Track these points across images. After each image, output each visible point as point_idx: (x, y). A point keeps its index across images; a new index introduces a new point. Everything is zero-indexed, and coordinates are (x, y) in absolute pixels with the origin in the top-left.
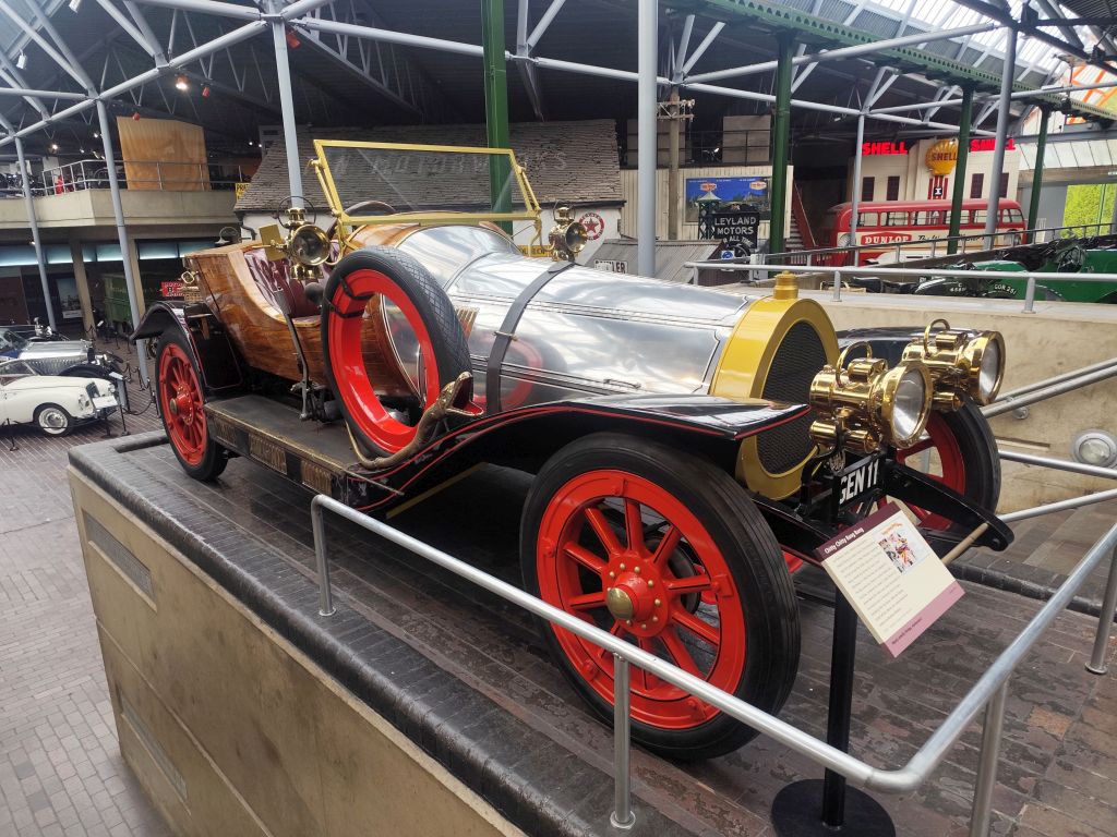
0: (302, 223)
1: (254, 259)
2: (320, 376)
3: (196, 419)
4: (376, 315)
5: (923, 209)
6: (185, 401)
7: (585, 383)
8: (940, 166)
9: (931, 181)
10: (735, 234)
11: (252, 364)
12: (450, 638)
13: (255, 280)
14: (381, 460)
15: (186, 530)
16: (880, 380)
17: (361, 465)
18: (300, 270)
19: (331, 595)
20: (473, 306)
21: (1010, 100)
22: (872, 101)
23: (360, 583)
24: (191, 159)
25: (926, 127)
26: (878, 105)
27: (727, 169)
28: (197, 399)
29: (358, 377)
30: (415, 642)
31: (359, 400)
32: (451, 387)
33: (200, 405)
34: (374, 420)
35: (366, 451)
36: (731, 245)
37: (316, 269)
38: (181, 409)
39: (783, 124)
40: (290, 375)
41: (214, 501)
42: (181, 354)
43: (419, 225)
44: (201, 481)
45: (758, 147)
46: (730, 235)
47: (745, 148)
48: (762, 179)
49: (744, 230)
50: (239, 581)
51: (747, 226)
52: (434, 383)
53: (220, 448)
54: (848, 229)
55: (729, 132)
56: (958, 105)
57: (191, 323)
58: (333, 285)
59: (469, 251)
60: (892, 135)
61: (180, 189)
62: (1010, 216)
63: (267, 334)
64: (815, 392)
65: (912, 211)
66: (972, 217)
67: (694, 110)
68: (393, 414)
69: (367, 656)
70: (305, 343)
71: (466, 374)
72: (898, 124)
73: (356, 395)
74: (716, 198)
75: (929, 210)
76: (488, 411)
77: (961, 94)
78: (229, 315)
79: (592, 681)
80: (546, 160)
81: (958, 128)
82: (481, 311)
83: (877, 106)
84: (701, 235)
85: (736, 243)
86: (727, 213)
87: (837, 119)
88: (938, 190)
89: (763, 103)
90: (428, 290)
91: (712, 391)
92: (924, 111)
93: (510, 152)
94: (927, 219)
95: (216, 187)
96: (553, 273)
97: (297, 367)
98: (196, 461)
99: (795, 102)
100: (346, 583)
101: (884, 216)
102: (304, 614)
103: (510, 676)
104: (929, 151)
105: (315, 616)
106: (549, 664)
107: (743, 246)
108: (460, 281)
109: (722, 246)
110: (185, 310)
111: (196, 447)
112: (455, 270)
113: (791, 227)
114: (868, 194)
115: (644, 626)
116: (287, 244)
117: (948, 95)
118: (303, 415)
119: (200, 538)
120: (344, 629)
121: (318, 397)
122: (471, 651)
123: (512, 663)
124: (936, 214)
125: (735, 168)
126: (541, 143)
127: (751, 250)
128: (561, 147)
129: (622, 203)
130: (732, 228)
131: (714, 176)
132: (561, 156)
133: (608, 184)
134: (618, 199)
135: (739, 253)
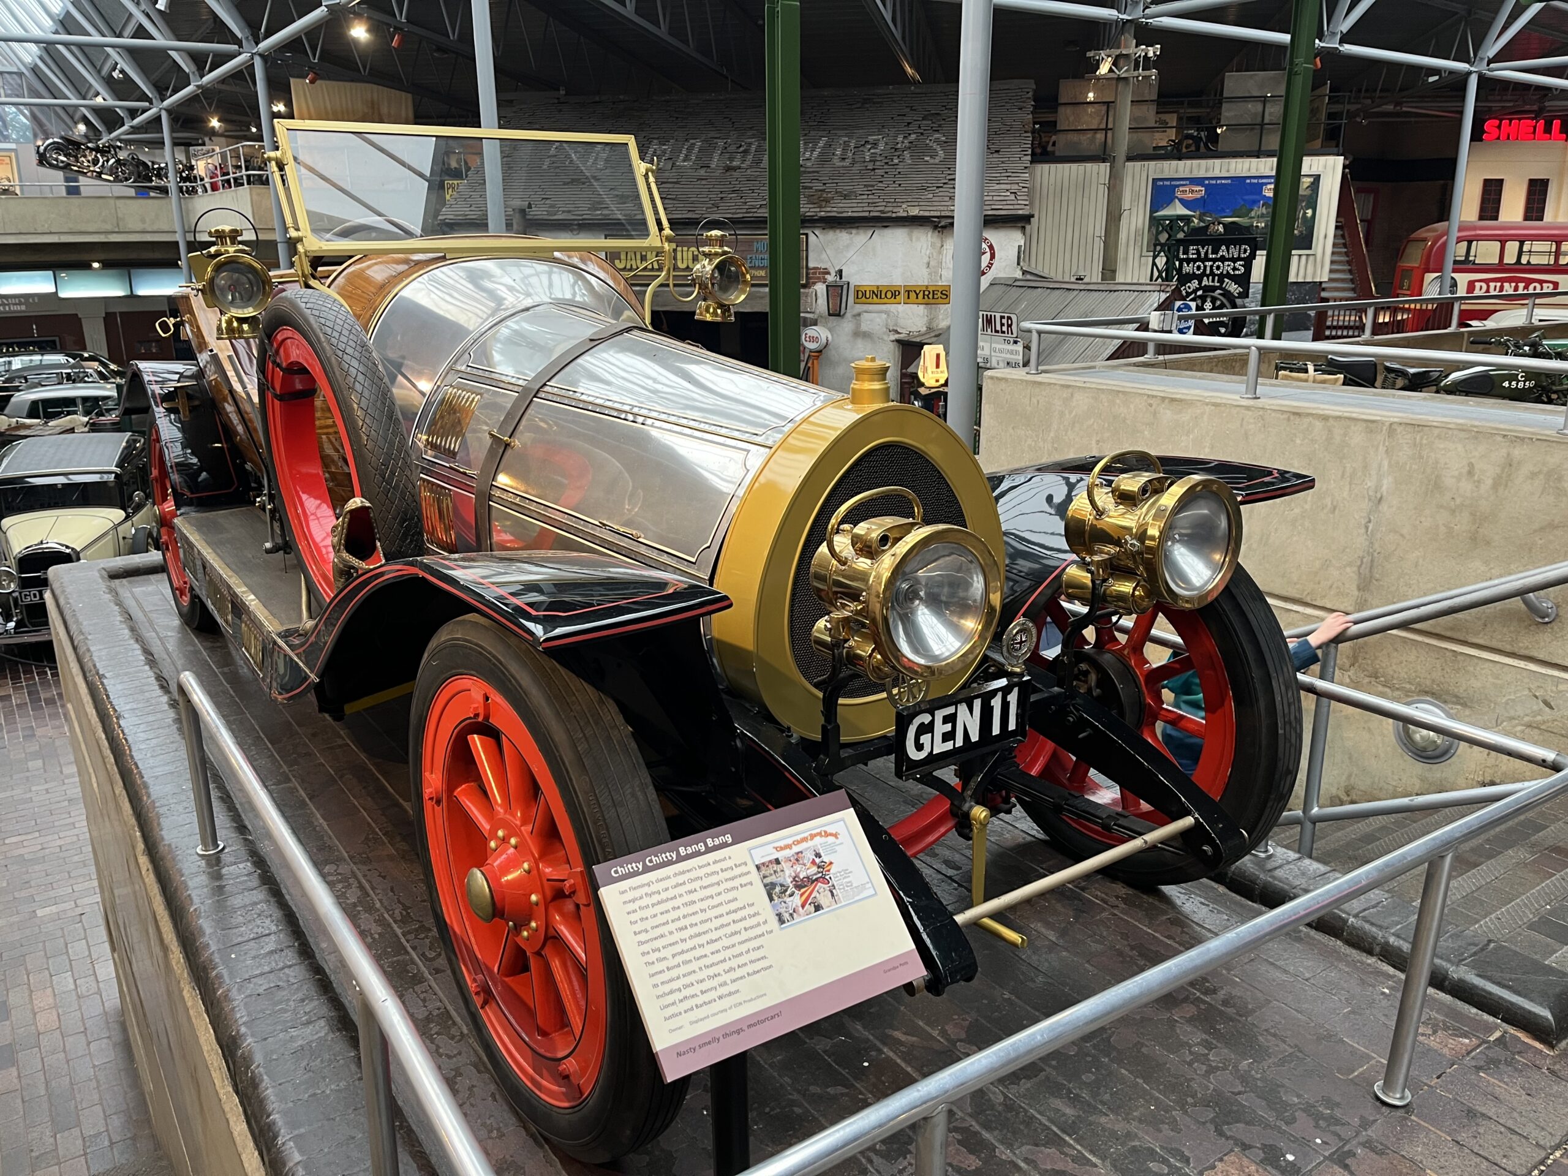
10: (1212, 273)
17: (298, 629)
18: (230, 322)
22: (1493, 47)
27: (1225, 161)
37: (254, 322)
39: (1300, 86)
46: (1204, 274)
47: (1260, 127)
49: (1227, 267)
51: (1234, 260)
55: (1233, 99)
67: (1160, 63)
74: (1186, 212)
80: (912, 147)
84: (1156, 274)
85: (1214, 289)
86: (1201, 237)
87: (1432, 79)
93: (630, 140)
98: (186, 600)
101: (1512, 247)
107: (1227, 294)
109: (1176, 296)
113: (1335, 262)
114: (1490, 207)
115: (525, 934)
118: (268, 545)
125: (1240, 160)
126: (907, 119)
127: (1239, 301)
128: (940, 126)
129: (1027, 219)
130: (1209, 264)
131: (1202, 174)
132: (937, 141)
133: (1008, 187)
134: (1020, 212)
135: (1218, 303)
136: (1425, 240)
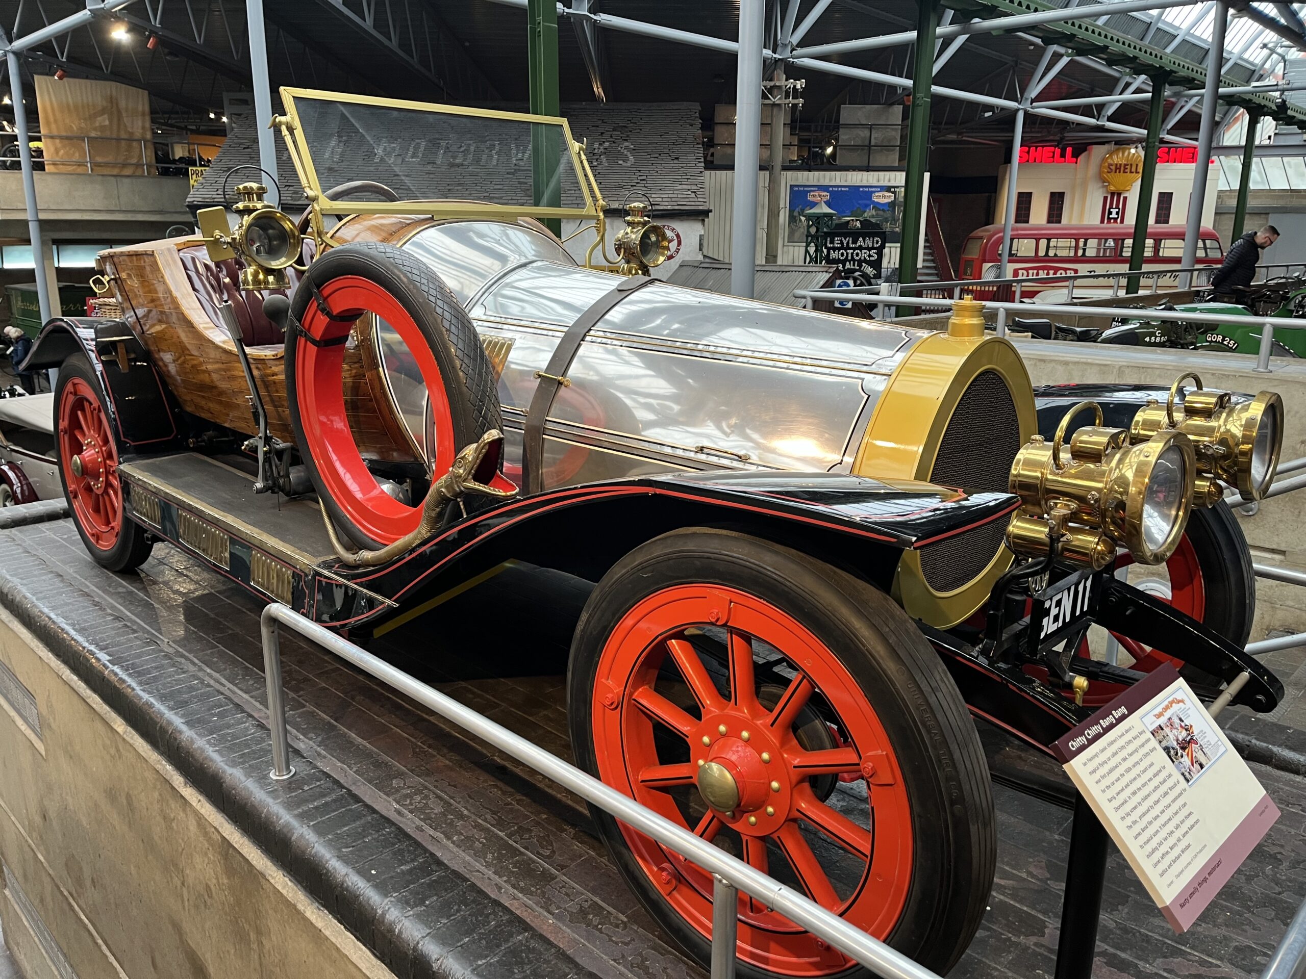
0: (259, 205)
1: (193, 259)
2: (284, 430)
3: (109, 485)
4: (366, 345)
5: (1093, 236)
6: (94, 461)
7: (668, 450)
8: (1118, 180)
9: (1105, 198)
10: (854, 260)
11: (189, 409)
12: (461, 817)
13: (194, 289)
14: (367, 555)
15: (86, 644)
16: (1121, 461)
17: (339, 560)
18: (256, 275)
19: (288, 745)
20: (509, 335)
21: (1217, 97)
22: (1035, 90)
23: (333, 728)
24: (131, 134)
25: (1102, 129)
26: (1042, 97)
27: (844, 173)
28: (110, 456)
29: (340, 431)
30: (410, 822)
31: (338, 465)
32: (470, 451)
33: (113, 464)
34: (359, 495)
35: (346, 538)
36: (849, 273)
37: (279, 274)
38: (86, 471)
39: (921, 117)
40: (241, 426)
41: (131, 603)
42: (87, 392)
43: (432, 219)
44: (115, 572)
45: (886, 147)
46: (846, 259)
47: (868, 148)
48: (888, 189)
49: (865, 254)
50: (156, 723)
51: (869, 249)
52: (447, 443)
53: (140, 530)
54: (996, 258)
55: (847, 126)
56: (1143, 102)
57: (103, 349)
58: (305, 297)
59: (503, 259)
60: (1057, 138)
61: (115, 173)
62: (1205, 248)
63: (210, 367)
64: (1019, 475)
65: (1080, 236)
66: (1156, 249)
67: (804, 94)
68: (387, 487)
69: (336, 844)
70: (262, 384)
71: (492, 434)
72: (1066, 123)
73: (334, 457)
74: (828, 210)
75: (1102, 237)
76: (525, 490)
77: (1150, 89)
78: (159, 338)
79: (669, 894)
80: (606, 152)
81: (1146, 132)
82: (517, 344)
83: (1038, 98)
84: (808, 259)
85: (855, 271)
86: (843, 230)
87: (987, 114)
88: (1114, 211)
89: (893, 88)
90: (441, 308)
91: (856, 472)
92: (1101, 107)
93: (564, 122)
94: (1099, 250)
95: (165, 173)
96: (623, 292)
97: (250, 416)
98: (108, 545)
99: (935, 89)
100: (312, 726)
101: (1043, 243)
102: (248, 775)
103: (547, 878)
104: (1104, 160)
105: (263, 779)
106: (604, 860)
107: (865, 275)
108: (489, 300)
109: (837, 275)
110: (96, 332)
111: (108, 523)
112: (481, 284)
113: (925, 254)
114: (1023, 213)
115: (753, 819)
116: (237, 236)
117: (1132, 88)
118: (259, 485)
119: (104, 657)
120: (306, 801)
121: (280, 459)
122: (490, 836)
123: (549, 857)
124: (1111, 243)
125: (855, 173)
126: (601, 130)
127: (873, 281)
128: (628, 136)
129: (706, 213)
130: (850, 252)
131: (827, 183)
132: (626, 148)
133: (689, 187)
134: (701, 208)
135: (858, 282)
136: (981, 238)
